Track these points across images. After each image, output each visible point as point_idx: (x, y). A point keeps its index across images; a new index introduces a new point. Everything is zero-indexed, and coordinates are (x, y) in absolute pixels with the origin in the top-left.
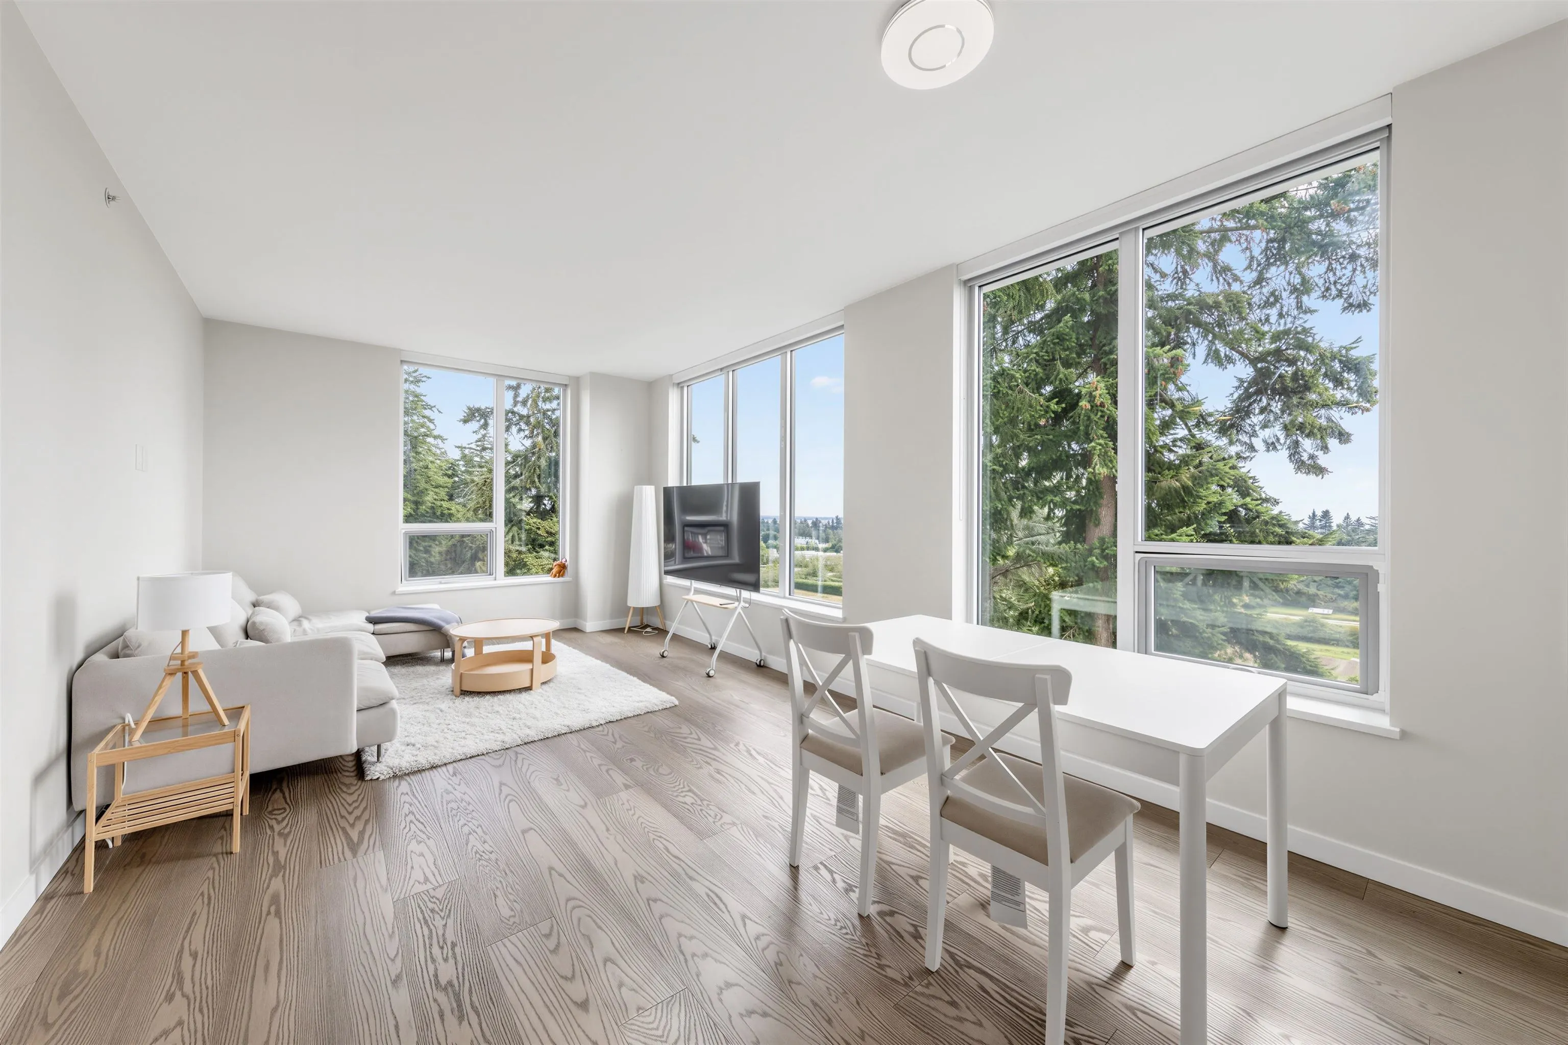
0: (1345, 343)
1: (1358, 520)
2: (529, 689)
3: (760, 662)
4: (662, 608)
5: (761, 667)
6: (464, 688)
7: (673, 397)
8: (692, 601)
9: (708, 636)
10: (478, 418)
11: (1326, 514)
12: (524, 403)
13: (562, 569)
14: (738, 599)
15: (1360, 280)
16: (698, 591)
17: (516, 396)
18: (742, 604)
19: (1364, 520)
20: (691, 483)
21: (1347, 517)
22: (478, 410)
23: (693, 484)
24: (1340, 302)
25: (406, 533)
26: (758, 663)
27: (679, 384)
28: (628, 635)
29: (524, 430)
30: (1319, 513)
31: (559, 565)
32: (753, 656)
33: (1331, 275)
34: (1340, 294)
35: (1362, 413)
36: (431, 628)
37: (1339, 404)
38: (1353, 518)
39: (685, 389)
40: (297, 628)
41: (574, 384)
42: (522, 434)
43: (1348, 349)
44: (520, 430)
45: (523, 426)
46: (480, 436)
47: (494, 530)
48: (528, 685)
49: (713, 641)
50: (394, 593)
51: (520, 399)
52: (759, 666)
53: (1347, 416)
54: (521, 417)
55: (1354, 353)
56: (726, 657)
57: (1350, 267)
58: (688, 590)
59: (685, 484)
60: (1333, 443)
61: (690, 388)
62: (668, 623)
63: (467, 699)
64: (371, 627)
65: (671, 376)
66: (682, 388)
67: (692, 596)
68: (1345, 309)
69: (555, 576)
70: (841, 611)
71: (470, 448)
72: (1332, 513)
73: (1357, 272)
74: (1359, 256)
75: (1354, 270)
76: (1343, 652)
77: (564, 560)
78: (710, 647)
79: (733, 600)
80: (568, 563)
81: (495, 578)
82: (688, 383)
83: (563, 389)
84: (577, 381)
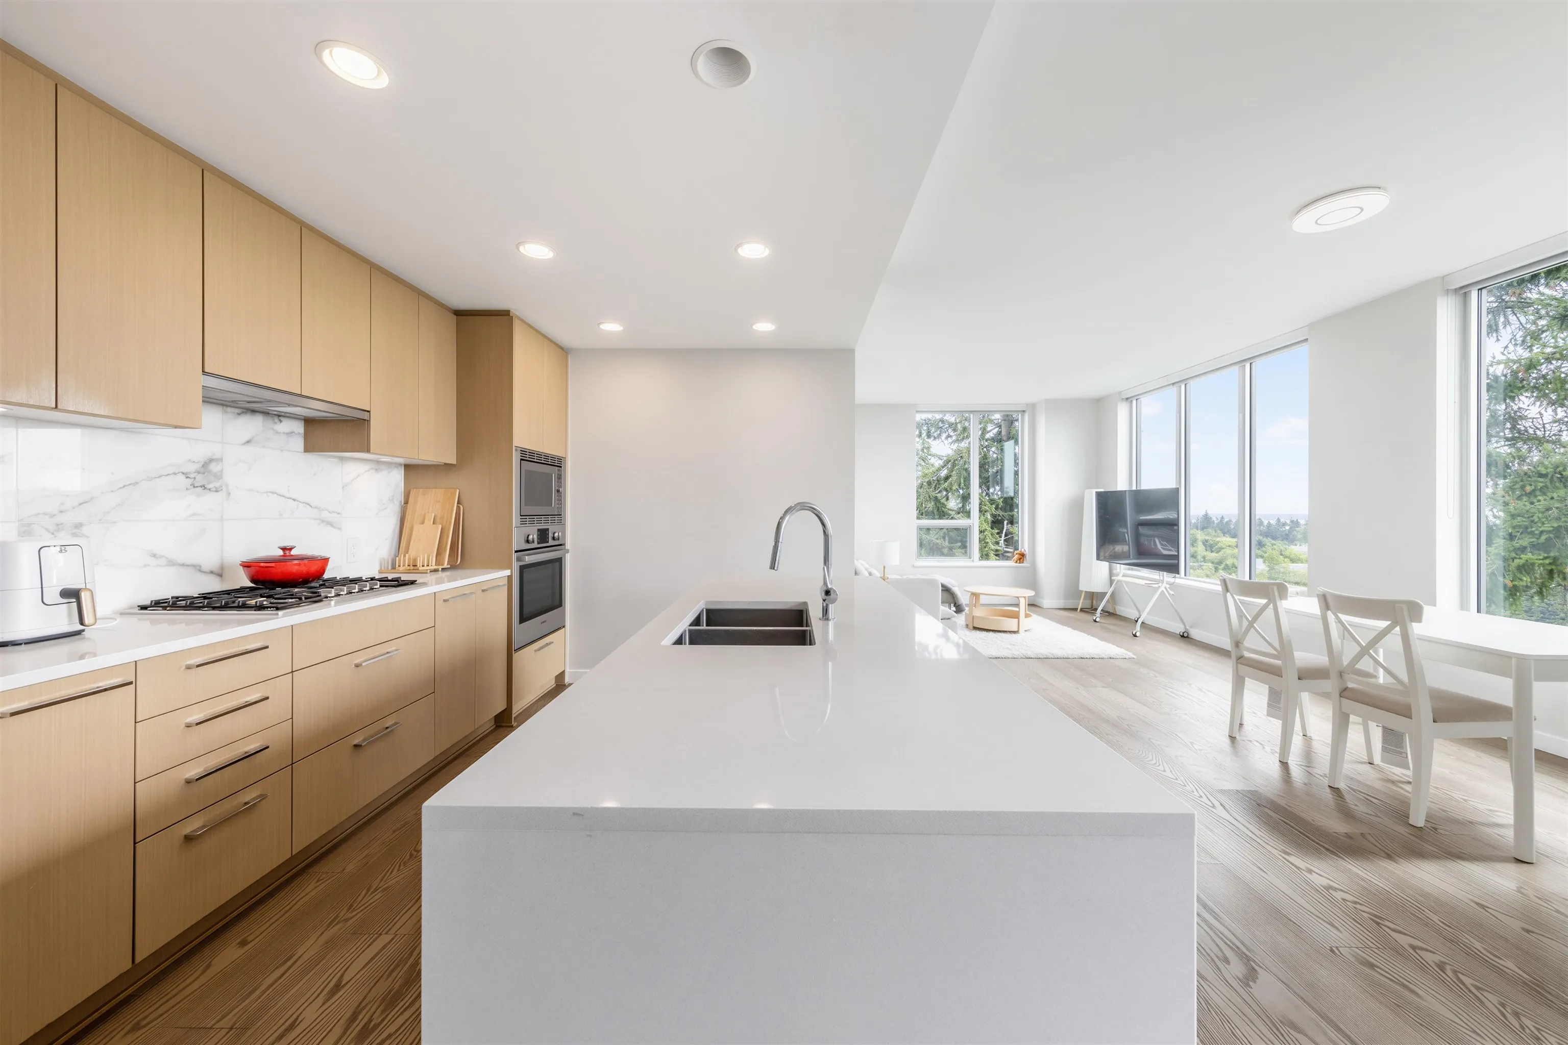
2: (1015, 632)
3: (1183, 633)
5: (1185, 637)
7: (1122, 411)
8: (1121, 581)
13: (1022, 557)
14: (1162, 582)
18: (1165, 584)
20: (1140, 488)
26: (1181, 635)
27: (1127, 398)
29: (951, 436)
31: (1020, 554)
32: (1179, 629)
39: (1134, 402)
41: (1031, 409)
42: (950, 440)
44: (949, 436)
47: (972, 525)
52: (1183, 636)
54: (951, 425)
59: (1134, 488)
61: (1139, 400)
65: (1120, 393)
66: (1131, 401)
69: (1016, 562)
77: (1023, 551)
79: (1158, 582)
80: (1027, 552)
81: (973, 561)
82: (1137, 397)
83: (1022, 415)
84: (1033, 406)
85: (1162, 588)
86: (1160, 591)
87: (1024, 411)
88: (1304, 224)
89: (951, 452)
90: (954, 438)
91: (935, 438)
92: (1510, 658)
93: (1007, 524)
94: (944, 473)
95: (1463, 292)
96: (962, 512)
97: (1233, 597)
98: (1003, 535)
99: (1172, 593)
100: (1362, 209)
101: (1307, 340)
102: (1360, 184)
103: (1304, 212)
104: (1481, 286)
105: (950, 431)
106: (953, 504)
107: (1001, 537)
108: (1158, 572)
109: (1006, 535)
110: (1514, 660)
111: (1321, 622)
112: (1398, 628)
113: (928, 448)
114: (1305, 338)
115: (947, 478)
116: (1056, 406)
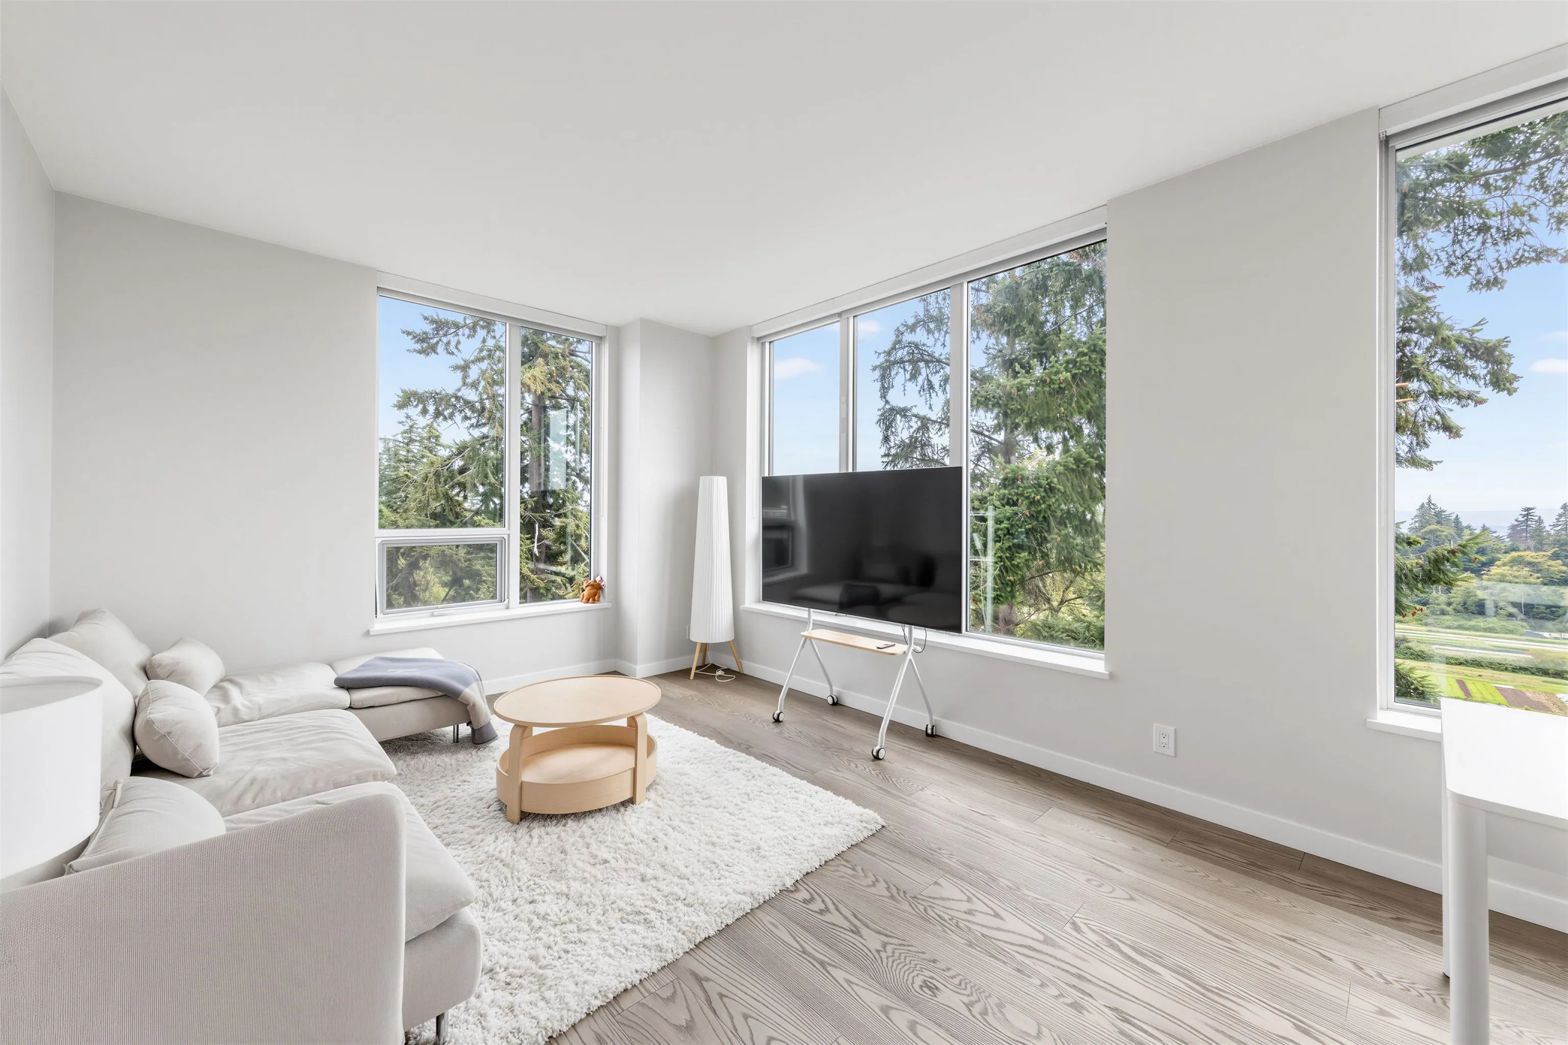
0: (1469, 325)
2: (632, 801)
3: (932, 730)
4: (736, 645)
5: (932, 737)
6: (527, 809)
7: (752, 355)
8: (811, 638)
9: (828, 686)
10: (415, 403)
12: (474, 385)
13: (597, 590)
14: (904, 640)
15: (1490, 254)
16: (818, 625)
17: (465, 377)
18: (913, 647)
22: (415, 394)
24: (1467, 279)
25: (383, 544)
26: (929, 731)
27: (759, 339)
28: (698, 681)
29: (469, 418)
31: (593, 584)
32: (920, 721)
33: (1457, 247)
34: (1466, 269)
35: (1476, 406)
36: (440, 694)
37: (1449, 396)
39: (767, 345)
40: (222, 706)
41: (613, 336)
43: (1472, 332)
44: (466, 418)
45: (469, 413)
46: (407, 427)
47: (506, 537)
48: (627, 795)
49: (835, 693)
50: (368, 633)
51: (469, 381)
52: (929, 735)
53: (1456, 407)
55: (1480, 336)
56: (898, 730)
57: (1480, 239)
58: (804, 623)
60: (1436, 438)
61: (772, 344)
62: (745, 663)
63: (538, 830)
64: (344, 697)
65: (750, 328)
66: (763, 344)
67: (810, 632)
68: (1472, 287)
69: (588, 601)
70: (1103, 663)
71: (396, 441)
73: (1488, 245)
74: (1490, 227)
75: (1484, 243)
77: (598, 579)
78: (830, 701)
81: (507, 607)
82: (771, 339)
83: (597, 344)
87: (601, 338)
89: (468, 438)
90: (474, 421)
91: (445, 419)
93: (539, 528)
94: (458, 463)
96: (484, 512)
98: (536, 540)
105: (467, 411)
106: (472, 503)
107: (533, 543)
109: (539, 541)
113: (437, 437)
115: (462, 471)
116: (658, 333)
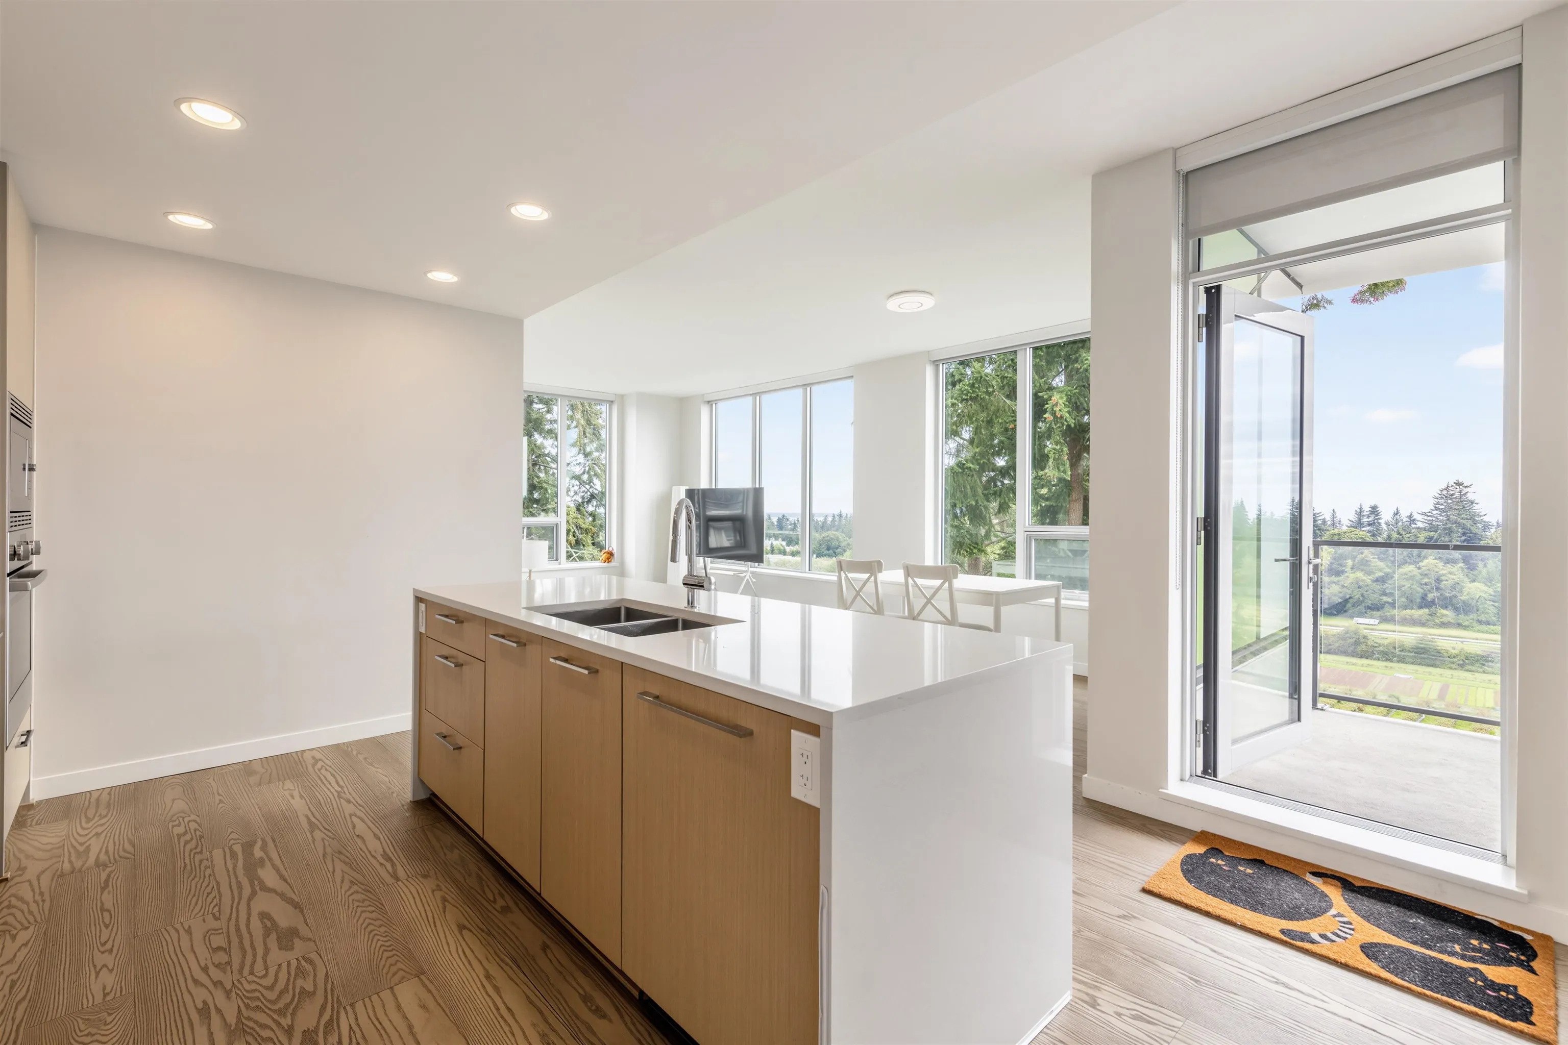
1: (1410, 516)
7: (705, 412)
11: (1374, 510)
13: (610, 556)
14: (747, 569)
19: (1416, 516)
21: (1397, 513)
23: (719, 487)
27: (708, 402)
30: (1367, 509)
31: (608, 553)
38: (1404, 515)
39: (714, 405)
41: (619, 400)
47: (559, 523)
61: (718, 405)
65: (702, 395)
66: (712, 405)
69: (604, 561)
72: (1380, 509)
76: (1386, 667)
77: (611, 549)
79: (743, 572)
80: (615, 551)
81: (560, 564)
82: (716, 401)
83: (609, 405)
84: (622, 397)
85: (747, 577)
86: (746, 580)
87: (612, 402)
88: (893, 305)
92: (992, 594)
95: (936, 363)
97: (846, 574)
99: (754, 580)
100: (922, 304)
101: (852, 377)
102: (921, 289)
103: (894, 298)
104: (944, 361)
108: (743, 563)
110: (994, 596)
111: (904, 587)
112: (947, 583)
114: (851, 375)
116: (648, 401)
